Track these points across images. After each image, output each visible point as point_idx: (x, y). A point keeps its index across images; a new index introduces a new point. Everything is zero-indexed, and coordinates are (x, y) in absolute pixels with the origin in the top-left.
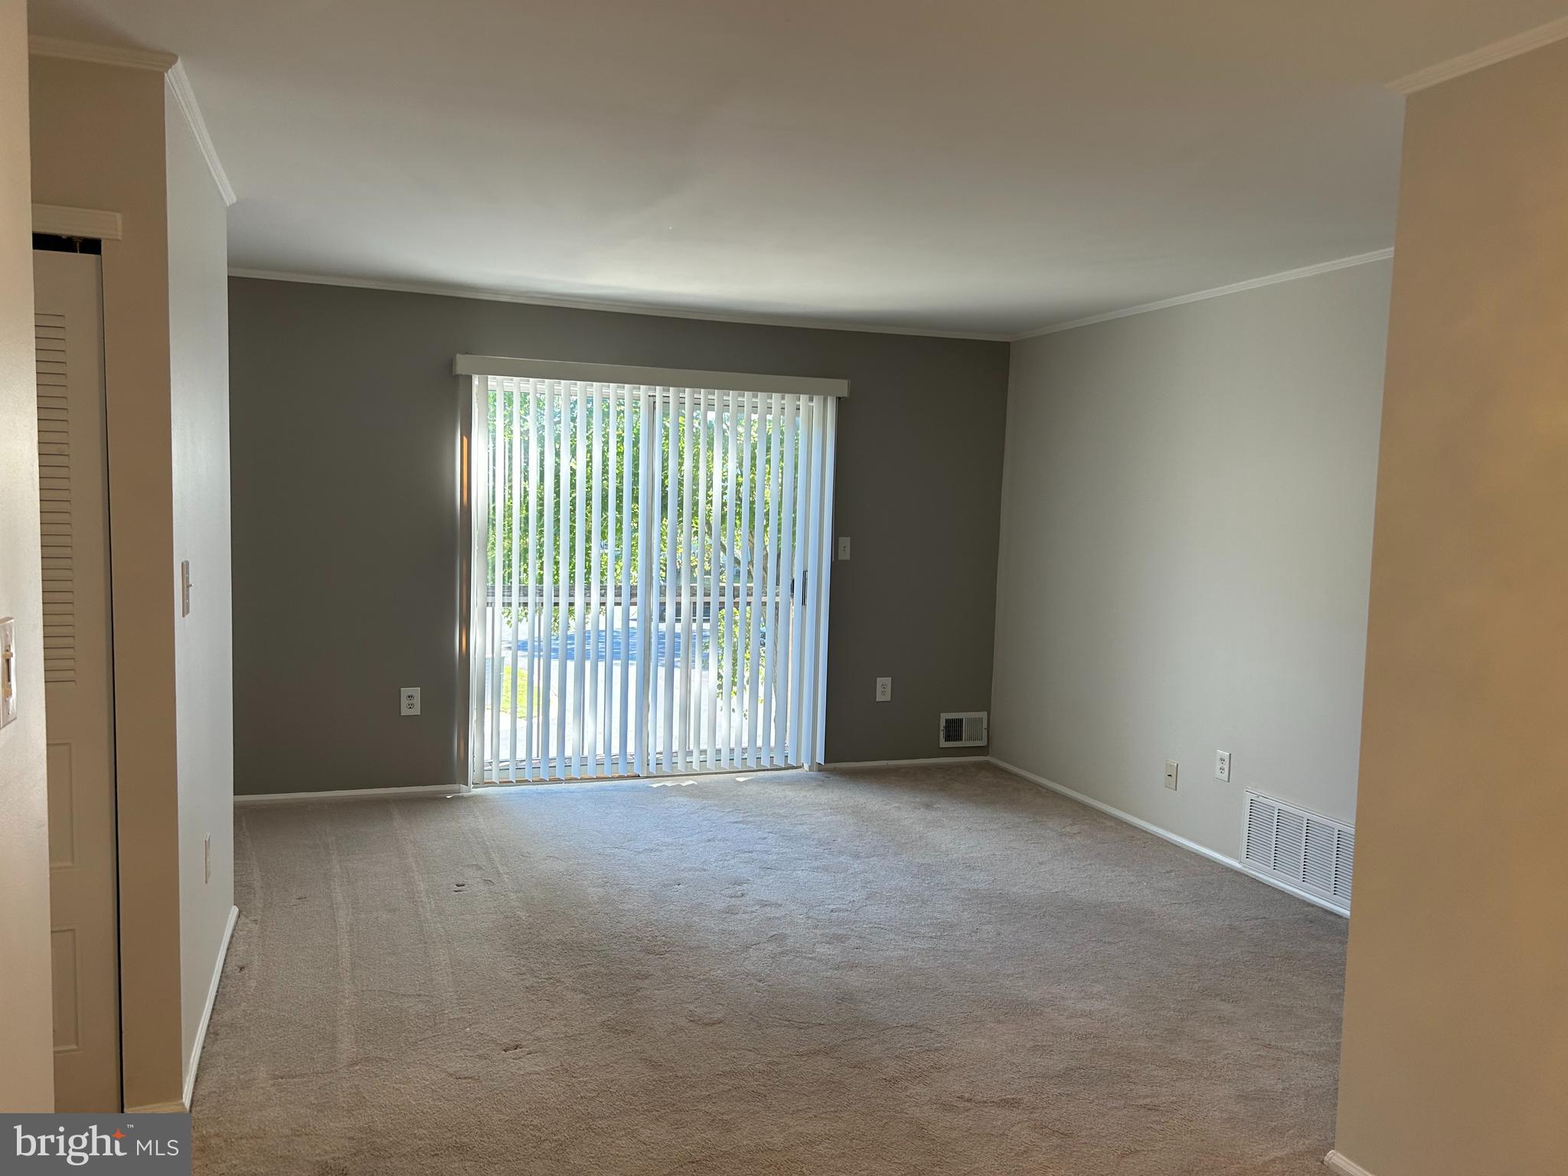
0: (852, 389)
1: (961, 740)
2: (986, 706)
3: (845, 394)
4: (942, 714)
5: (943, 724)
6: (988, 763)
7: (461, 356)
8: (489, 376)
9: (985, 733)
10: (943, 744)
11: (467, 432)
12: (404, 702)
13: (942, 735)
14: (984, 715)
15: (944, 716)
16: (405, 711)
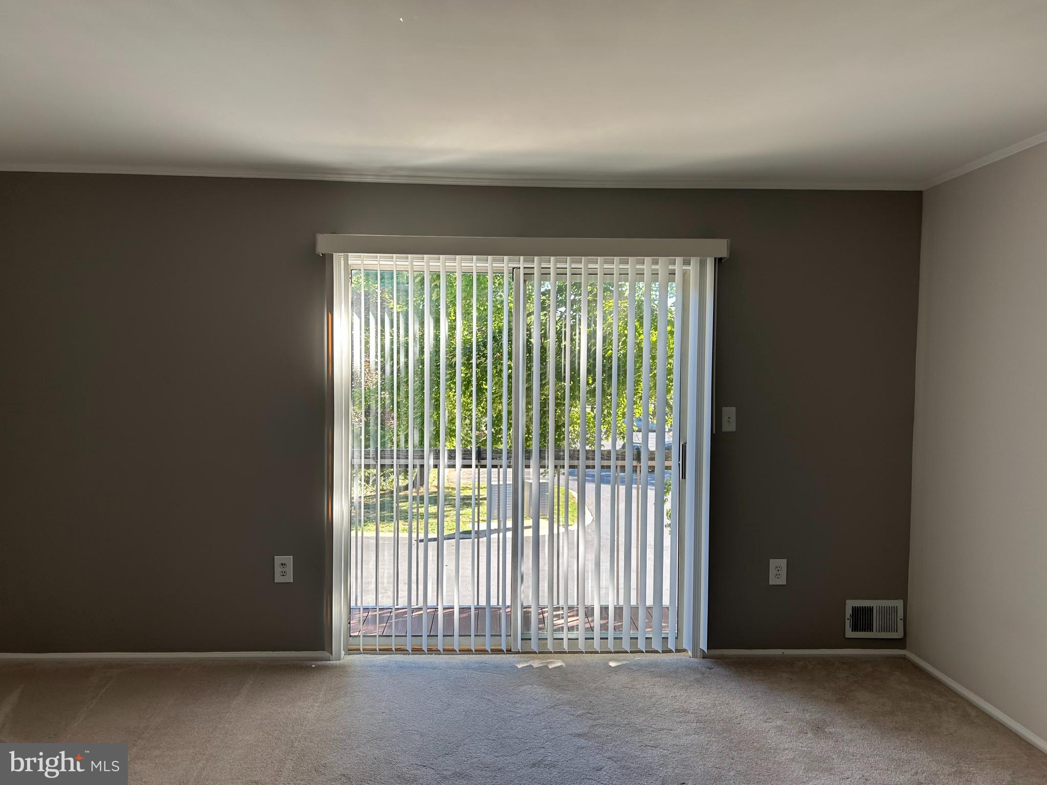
0: (731, 250)
1: (871, 630)
2: (901, 592)
3: (724, 254)
4: (848, 602)
5: (849, 612)
6: (904, 658)
7: (321, 235)
8: (349, 254)
9: (900, 624)
10: (850, 634)
11: (331, 310)
12: (278, 570)
13: (848, 623)
14: (899, 604)
15: (850, 604)
16: (278, 579)
